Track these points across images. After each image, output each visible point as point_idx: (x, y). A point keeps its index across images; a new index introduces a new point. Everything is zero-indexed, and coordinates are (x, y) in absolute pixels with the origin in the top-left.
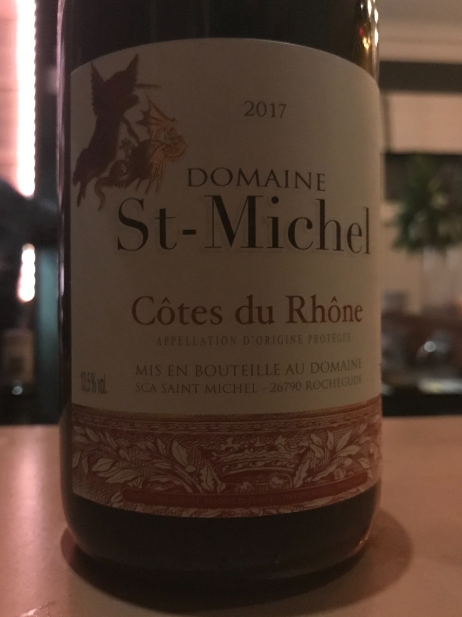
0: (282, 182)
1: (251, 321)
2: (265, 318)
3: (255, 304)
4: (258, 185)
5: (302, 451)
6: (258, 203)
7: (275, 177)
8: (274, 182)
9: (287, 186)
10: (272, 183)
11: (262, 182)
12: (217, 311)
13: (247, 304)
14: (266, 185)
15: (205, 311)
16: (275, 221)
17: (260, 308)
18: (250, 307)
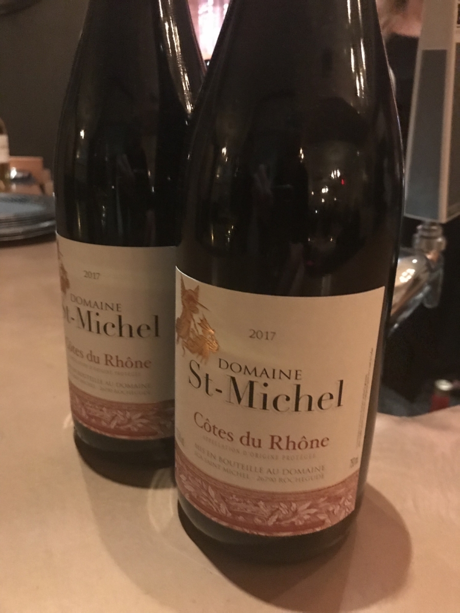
0: (271, 375)
1: (248, 444)
2: (256, 444)
3: (251, 436)
4: (256, 375)
5: (273, 510)
6: (255, 385)
7: (266, 372)
8: (265, 375)
9: (274, 378)
10: (264, 376)
11: (258, 374)
12: (230, 434)
13: (246, 435)
14: (261, 376)
15: (225, 433)
16: (265, 396)
17: (253, 440)
18: (248, 437)
